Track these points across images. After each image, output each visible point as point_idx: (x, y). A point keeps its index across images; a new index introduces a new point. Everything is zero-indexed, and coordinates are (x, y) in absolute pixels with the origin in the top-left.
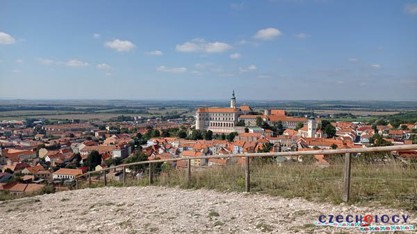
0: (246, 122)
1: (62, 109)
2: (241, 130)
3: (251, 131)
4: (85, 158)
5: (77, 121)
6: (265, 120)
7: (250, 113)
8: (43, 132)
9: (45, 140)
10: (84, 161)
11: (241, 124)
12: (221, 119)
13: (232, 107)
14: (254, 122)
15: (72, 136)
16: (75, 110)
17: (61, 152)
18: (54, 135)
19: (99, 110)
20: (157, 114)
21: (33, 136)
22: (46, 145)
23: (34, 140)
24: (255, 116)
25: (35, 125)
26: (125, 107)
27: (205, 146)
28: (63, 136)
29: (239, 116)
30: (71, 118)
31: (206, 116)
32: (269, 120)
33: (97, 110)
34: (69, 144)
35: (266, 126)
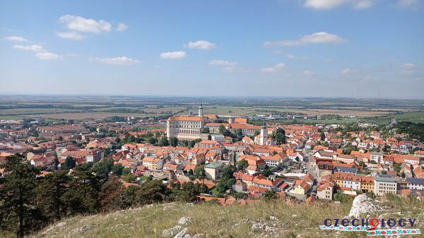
0: (211, 129)
1: (61, 107)
2: (205, 137)
3: (213, 137)
4: (64, 162)
5: (72, 122)
6: (227, 128)
7: (216, 122)
8: (36, 134)
9: (36, 142)
10: (62, 164)
11: (206, 131)
12: (189, 127)
13: (199, 115)
14: (217, 130)
15: (61, 139)
16: (73, 108)
17: (45, 156)
18: (45, 137)
19: (98, 108)
20: (152, 113)
21: (27, 138)
22: (35, 148)
23: (27, 142)
24: (220, 124)
25: (31, 125)
26: (125, 105)
27: (166, 152)
28: (53, 138)
29: (205, 124)
30: (68, 117)
31: (176, 124)
32: (231, 127)
33: (95, 108)
34: (54, 148)
35: (227, 134)
